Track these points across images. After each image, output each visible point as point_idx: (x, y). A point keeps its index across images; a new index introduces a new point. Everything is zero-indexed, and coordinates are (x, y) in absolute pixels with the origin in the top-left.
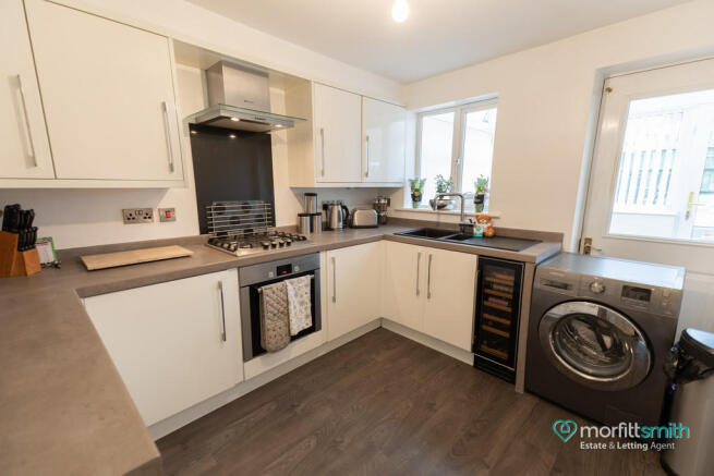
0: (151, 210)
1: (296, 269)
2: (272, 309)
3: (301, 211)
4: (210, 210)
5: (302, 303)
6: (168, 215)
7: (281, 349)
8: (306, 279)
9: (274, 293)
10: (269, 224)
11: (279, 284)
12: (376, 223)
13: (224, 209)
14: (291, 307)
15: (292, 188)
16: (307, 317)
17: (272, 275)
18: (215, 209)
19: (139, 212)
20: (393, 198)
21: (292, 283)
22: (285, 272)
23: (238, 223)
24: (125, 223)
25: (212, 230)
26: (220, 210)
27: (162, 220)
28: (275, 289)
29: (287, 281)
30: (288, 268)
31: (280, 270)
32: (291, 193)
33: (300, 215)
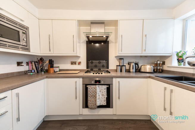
0: (76, 62)
1: (102, 82)
2: (91, 94)
3: (118, 64)
4: (89, 62)
5: (103, 95)
6: (79, 63)
7: (93, 109)
8: (105, 87)
9: (91, 88)
10: (106, 68)
11: (94, 86)
12: (152, 71)
13: (93, 62)
14: (97, 95)
15: (116, 57)
16: (104, 101)
17: (93, 82)
18: (91, 62)
19: (74, 62)
20: (167, 61)
21: (99, 87)
22: (98, 82)
23: (97, 67)
24: (71, 65)
25: (89, 68)
26: (92, 63)
27: (78, 65)
28: (92, 87)
29: (97, 86)
30: (99, 81)
31: (96, 81)
32: (115, 59)
33: (117, 66)
